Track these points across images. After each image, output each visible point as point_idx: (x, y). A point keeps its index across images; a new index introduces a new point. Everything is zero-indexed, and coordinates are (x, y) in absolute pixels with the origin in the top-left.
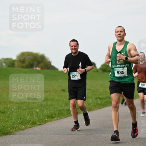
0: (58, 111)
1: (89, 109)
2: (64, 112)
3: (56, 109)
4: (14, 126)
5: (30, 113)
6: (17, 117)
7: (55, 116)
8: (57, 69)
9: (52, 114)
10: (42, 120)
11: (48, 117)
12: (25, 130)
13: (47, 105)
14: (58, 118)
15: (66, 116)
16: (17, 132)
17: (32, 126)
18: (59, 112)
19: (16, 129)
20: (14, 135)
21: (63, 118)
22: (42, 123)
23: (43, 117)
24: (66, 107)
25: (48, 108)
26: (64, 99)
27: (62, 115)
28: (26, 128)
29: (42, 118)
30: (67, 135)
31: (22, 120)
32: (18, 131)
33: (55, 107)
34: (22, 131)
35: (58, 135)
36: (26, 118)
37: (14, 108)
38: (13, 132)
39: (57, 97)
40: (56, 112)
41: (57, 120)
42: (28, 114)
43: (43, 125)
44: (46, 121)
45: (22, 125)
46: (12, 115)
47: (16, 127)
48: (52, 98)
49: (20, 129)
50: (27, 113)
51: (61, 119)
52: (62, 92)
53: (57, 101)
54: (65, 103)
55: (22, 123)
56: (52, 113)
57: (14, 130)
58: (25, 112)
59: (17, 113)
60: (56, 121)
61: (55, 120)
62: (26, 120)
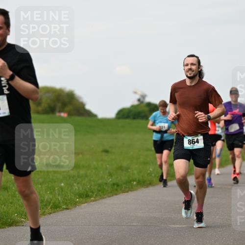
2: (106, 188)
3: (93, 183)
4: (23, 212)
5: (50, 190)
7: (91, 194)
8: (95, 116)
9: (87, 192)
10: (69, 200)
11: (80, 196)
13: (78, 176)
14: (97, 198)
15: (109, 195)
17: (53, 211)
18: (98, 187)
19: (25, 216)
20: (23, 226)
21: (105, 198)
22: (70, 206)
23: (71, 195)
24: (110, 180)
25: (80, 180)
26: (106, 165)
27: (104, 192)
28: (44, 214)
29: (71, 198)
30: (112, 226)
33: (92, 179)
35: (97, 227)
36: (42, 198)
38: (22, 222)
39: (95, 163)
40: (92, 187)
41: (95, 201)
42: (46, 191)
43: (72, 210)
44: (76, 202)
50: (45, 189)
51: (101, 198)
52: (103, 153)
53: (96, 169)
54: (109, 172)
56: (87, 189)
57: (23, 218)
58: (42, 187)
61: (91, 202)
62: (42, 201)
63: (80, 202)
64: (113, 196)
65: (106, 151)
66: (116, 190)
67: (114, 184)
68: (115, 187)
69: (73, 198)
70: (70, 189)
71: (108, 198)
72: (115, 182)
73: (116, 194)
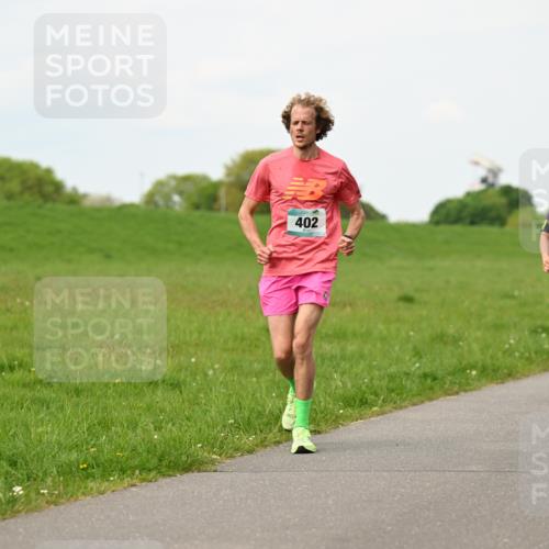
0: (387, 380)
1: (506, 371)
2: (409, 382)
3: (377, 373)
4: (215, 439)
5: (279, 388)
6: (228, 402)
7: (373, 397)
8: (383, 217)
9: (365, 393)
10: (322, 413)
11: (348, 402)
12: (259, 454)
13: (343, 358)
14: (387, 408)
15: (415, 400)
16: (228, 461)
17: (284, 436)
18: (389, 381)
19: (221, 448)
20: (215, 471)
21: (406, 407)
22: (323, 426)
23: (325, 400)
24: (417, 365)
25: (347, 366)
26: (407, 333)
27: (402, 394)
28: (263, 444)
29: (325, 407)
30: (420, 471)
31: (247, 414)
32: (232, 457)
33: (375, 363)
34: (247, 457)
35: (385, 474)
36: (260, 408)
37: (216, 366)
38: (213, 462)
39: (381, 326)
40: (376, 382)
41: (383, 413)
42: (269, 392)
43: (328, 435)
44: (337, 417)
45: (247, 431)
46: (206, 393)
47: (222, 442)
48: (364, 330)
49: (237, 450)
50: (267, 388)
51: (396, 408)
52: (401, 304)
53: (383, 339)
54: (415, 348)
55: (247, 426)
56: (364, 388)
57: (214, 453)
58: (258, 382)
59: (226, 387)
60: (378, 418)
61: (372, 416)
62: (260, 414)
63: (347, 417)
64: (422, 402)
65: (408, 299)
66: (431, 388)
67: (425, 376)
68: (429, 381)
69: (331, 406)
70: (323, 385)
71: (411, 408)
72: (427, 370)
73: (431, 399)
